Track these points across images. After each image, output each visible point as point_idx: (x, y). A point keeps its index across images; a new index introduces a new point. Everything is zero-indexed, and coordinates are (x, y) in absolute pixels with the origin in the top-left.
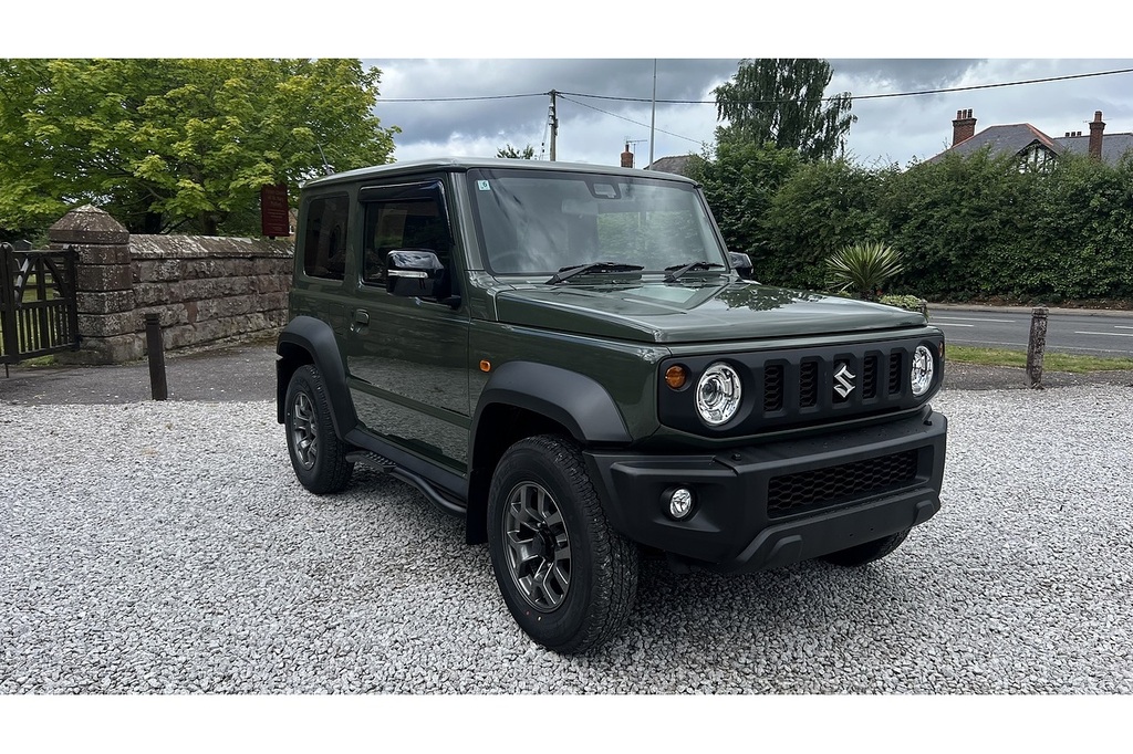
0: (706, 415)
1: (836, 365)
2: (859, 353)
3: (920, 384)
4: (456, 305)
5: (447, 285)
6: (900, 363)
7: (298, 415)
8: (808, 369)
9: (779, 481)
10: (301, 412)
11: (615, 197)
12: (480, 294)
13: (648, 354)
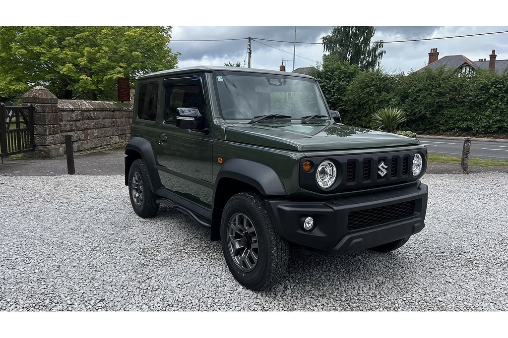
0: (320, 184)
1: (379, 162)
2: (389, 156)
3: (416, 171)
4: (207, 133)
5: (203, 124)
6: (408, 161)
7: (134, 182)
8: (367, 163)
9: (353, 214)
10: (136, 181)
11: (280, 85)
12: (218, 128)
13: (295, 156)
